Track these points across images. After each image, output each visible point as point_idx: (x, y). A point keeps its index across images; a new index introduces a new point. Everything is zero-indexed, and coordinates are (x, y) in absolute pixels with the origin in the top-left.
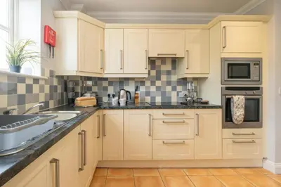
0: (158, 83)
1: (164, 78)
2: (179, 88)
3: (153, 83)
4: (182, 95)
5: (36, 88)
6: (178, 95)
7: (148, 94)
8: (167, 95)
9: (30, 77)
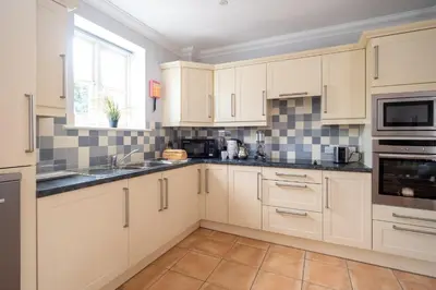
0: (291, 133)
1: (300, 125)
2: (325, 140)
3: (283, 133)
4: (330, 150)
5: (140, 140)
6: (323, 150)
7: (276, 147)
8: (305, 150)
9: (134, 131)
